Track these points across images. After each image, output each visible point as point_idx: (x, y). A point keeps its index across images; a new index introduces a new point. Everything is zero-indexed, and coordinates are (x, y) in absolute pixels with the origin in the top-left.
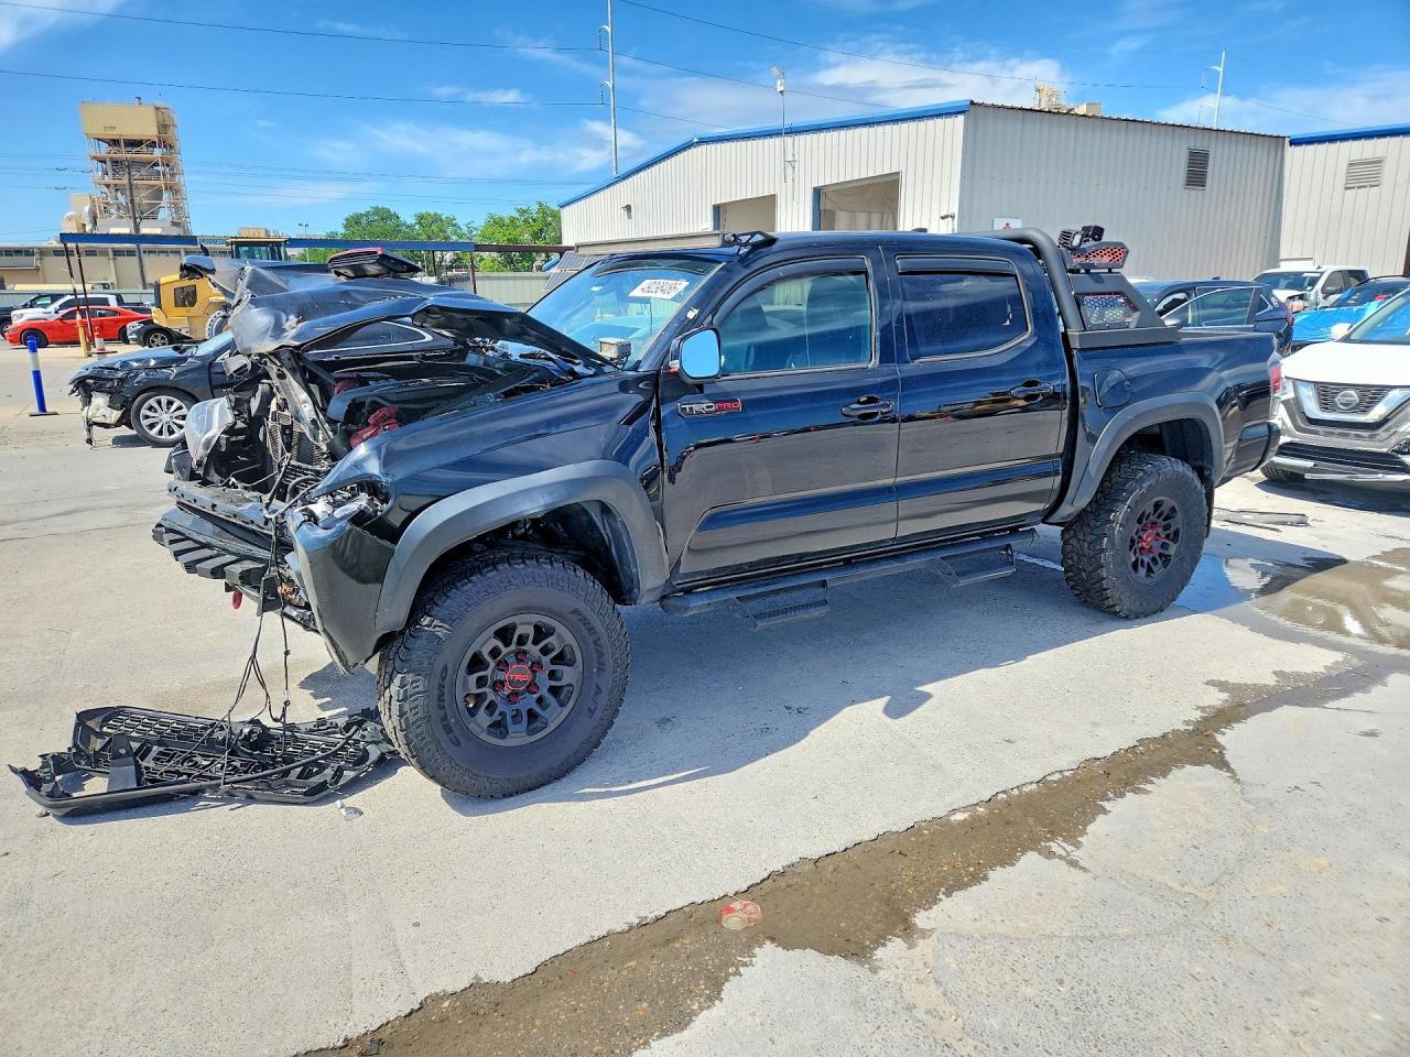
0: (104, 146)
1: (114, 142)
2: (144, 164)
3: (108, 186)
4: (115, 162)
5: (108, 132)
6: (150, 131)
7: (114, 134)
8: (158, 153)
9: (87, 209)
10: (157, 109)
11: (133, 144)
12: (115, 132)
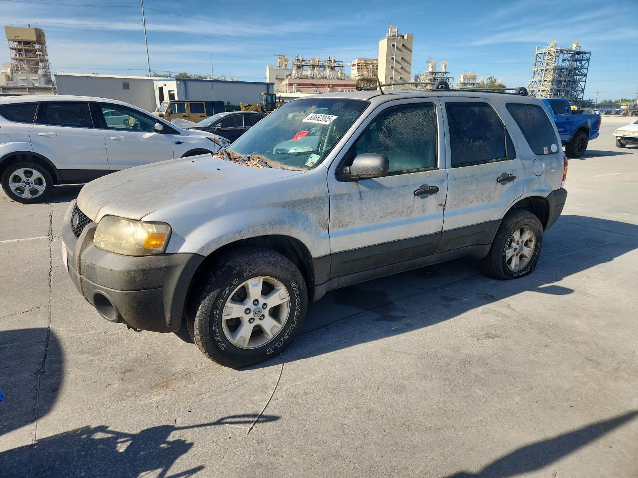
0: (16, 44)
1: (20, 43)
2: (31, 51)
3: (17, 60)
4: (20, 50)
5: (17, 38)
6: (33, 38)
7: (20, 39)
8: (37, 46)
9: (10, 69)
10: (36, 29)
11: (27, 43)
12: (19, 38)
